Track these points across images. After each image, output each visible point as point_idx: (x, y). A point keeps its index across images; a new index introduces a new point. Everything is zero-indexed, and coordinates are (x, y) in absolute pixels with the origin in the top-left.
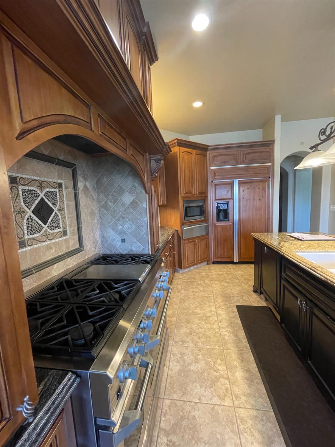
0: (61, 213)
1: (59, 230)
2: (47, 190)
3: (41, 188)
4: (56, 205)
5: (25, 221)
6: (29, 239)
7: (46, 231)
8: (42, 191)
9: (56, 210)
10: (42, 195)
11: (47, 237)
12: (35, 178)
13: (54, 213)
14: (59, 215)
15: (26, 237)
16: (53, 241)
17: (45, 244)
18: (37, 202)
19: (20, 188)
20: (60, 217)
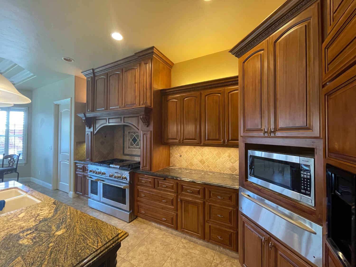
0: (140, 142)
1: (138, 147)
2: (136, 134)
3: (135, 133)
4: (138, 139)
5: (130, 142)
6: (130, 147)
7: (135, 146)
8: (135, 134)
9: (138, 141)
10: (135, 136)
11: (134, 148)
12: (133, 131)
13: (137, 141)
14: (139, 142)
15: (130, 146)
16: (136, 149)
17: (134, 149)
18: (133, 137)
19: (130, 134)
20: (139, 143)
